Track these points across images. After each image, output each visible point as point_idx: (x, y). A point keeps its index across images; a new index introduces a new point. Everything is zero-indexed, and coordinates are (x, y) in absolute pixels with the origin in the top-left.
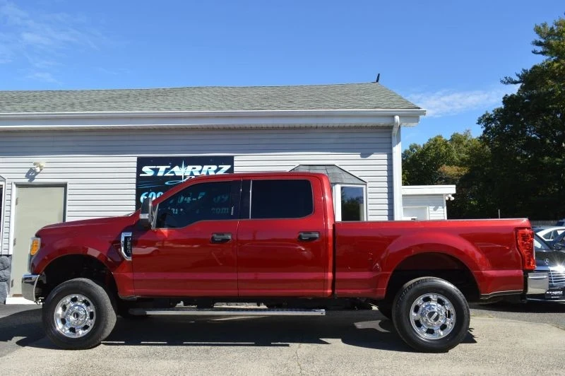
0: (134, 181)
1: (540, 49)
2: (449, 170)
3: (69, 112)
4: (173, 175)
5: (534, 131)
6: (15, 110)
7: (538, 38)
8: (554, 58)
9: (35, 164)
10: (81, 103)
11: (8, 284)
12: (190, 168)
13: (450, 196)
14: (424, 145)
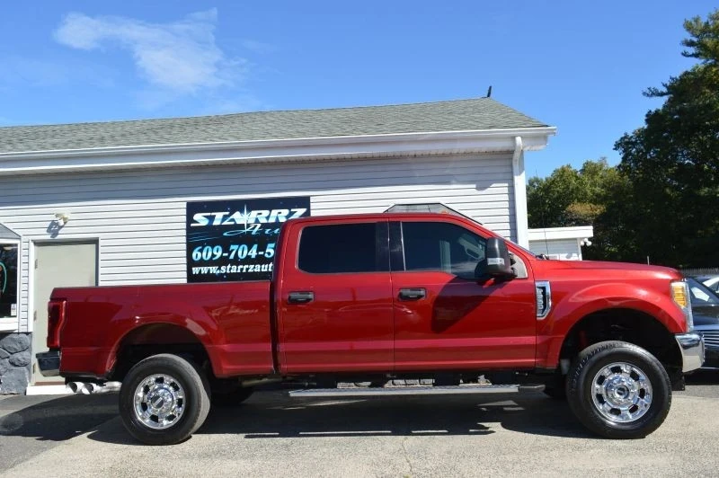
0: (184, 233)
1: (692, 50)
2: (579, 209)
3: (98, 149)
4: (233, 223)
5: (688, 154)
6: (30, 148)
7: (689, 37)
8: (710, 62)
9: (57, 216)
10: (112, 137)
11: (29, 370)
12: (254, 213)
13: (586, 240)
14: (547, 179)
